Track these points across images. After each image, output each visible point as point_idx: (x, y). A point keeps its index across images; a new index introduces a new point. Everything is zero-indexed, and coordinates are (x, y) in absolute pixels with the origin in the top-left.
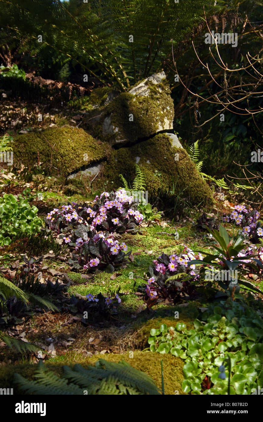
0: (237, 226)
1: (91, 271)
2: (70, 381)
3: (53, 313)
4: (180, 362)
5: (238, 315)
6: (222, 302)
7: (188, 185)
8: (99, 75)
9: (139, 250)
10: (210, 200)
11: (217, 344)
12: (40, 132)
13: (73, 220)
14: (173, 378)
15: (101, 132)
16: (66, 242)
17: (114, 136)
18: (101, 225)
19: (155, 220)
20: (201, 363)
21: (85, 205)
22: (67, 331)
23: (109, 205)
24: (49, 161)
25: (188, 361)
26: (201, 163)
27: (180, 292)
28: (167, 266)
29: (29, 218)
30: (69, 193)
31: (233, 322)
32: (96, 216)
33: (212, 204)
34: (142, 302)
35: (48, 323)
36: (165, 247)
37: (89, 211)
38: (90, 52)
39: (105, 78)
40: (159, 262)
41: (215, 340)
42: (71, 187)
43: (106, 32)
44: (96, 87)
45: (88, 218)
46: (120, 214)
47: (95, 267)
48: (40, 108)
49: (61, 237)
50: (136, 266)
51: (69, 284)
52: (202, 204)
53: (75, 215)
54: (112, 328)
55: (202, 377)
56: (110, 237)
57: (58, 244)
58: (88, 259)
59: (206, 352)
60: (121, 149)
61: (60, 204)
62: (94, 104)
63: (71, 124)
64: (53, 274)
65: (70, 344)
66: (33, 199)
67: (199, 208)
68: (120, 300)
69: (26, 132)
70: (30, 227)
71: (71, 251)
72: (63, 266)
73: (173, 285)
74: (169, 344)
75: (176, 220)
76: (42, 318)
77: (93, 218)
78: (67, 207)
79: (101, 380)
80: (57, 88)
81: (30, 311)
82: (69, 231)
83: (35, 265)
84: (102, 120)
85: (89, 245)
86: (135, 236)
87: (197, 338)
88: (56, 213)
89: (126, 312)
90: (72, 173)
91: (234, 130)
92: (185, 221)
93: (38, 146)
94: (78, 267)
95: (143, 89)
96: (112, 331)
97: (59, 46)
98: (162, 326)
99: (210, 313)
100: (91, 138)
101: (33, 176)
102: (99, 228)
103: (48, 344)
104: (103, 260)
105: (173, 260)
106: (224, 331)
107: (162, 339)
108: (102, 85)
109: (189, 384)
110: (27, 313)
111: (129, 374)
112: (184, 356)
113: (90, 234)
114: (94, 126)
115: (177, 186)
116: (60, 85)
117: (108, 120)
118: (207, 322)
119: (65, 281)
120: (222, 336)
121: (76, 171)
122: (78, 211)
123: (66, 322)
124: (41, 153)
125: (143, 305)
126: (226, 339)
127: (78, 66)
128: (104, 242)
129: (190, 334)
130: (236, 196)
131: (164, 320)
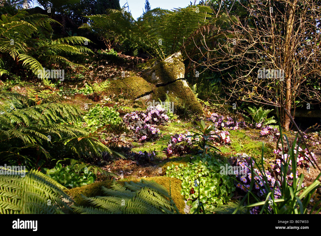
0: (214, 123)
1: (143, 141)
2: (127, 188)
3: (123, 160)
4: (180, 181)
5: (208, 160)
6: (200, 154)
7: (191, 104)
8: (151, 53)
9: (166, 133)
10: (201, 111)
11: (197, 173)
12: (122, 79)
13: (136, 118)
14: (176, 189)
15: (151, 79)
16: (132, 128)
17: (157, 81)
18: (149, 121)
19: (175, 119)
20: (190, 182)
21: (142, 112)
22: (130, 168)
23: (152, 112)
24: (127, 92)
25: (184, 181)
26: (197, 94)
27: (183, 151)
28: (177, 139)
29: (115, 117)
30: (135, 107)
31: (206, 163)
32: (146, 117)
33: (202, 113)
34: (165, 155)
35: (121, 164)
36: (178, 131)
37: (143, 115)
38: (147, 42)
39: (153, 55)
40: (174, 137)
41: (196, 171)
42: (136, 104)
43: (154, 34)
44: (149, 58)
45: (143, 118)
46: (157, 116)
47: (144, 140)
48: (123, 68)
49: (130, 126)
50: (164, 139)
51: (132, 147)
52: (197, 113)
53: (137, 116)
54: (150, 167)
55: (190, 188)
56: (153, 127)
57: (128, 130)
58: (141, 136)
59: (192, 177)
60: (160, 87)
61: (130, 112)
62: (148, 66)
63: (137, 75)
64: (125, 143)
65: (130, 173)
66: (118, 109)
67: (196, 114)
68: (155, 154)
69: (116, 79)
70: (115, 122)
71: (134, 133)
72: (130, 139)
73: (180, 148)
74: (175, 173)
75: (184, 120)
76: (118, 162)
77: (145, 118)
78: (133, 113)
79: (141, 188)
80: (131, 59)
81: (113, 159)
82: (134, 124)
83: (117, 139)
84: (151, 73)
85: (142, 129)
86: (165, 126)
87: (188, 171)
88: (128, 115)
89: (157, 160)
90: (137, 98)
91: (215, 80)
92: (189, 120)
93: (122, 85)
94: (137, 139)
95: (171, 60)
96: (150, 168)
97: (132, 40)
98: (173, 165)
99: (195, 159)
100: (146, 82)
101: (119, 99)
102: (148, 122)
103: (121, 174)
104: (148, 137)
105: (180, 136)
106: (201, 167)
107: (172, 171)
108: (152, 58)
109: (184, 192)
110: (112, 160)
111: (155, 186)
112: (182, 179)
113: (143, 125)
114: (147, 77)
115: (186, 104)
116: (133, 58)
117: (154, 74)
118: (193, 163)
119: (130, 146)
120: (200, 170)
121: (139, 97)
122: (139, 115)
123: (129, 164)
124: (123, 89)
125: (165, 156)
126: (201, 171)
127: (141, 49)
128: (149, 129)
129: (185, 169)
130: (214, 109)
131: (173, 163)
